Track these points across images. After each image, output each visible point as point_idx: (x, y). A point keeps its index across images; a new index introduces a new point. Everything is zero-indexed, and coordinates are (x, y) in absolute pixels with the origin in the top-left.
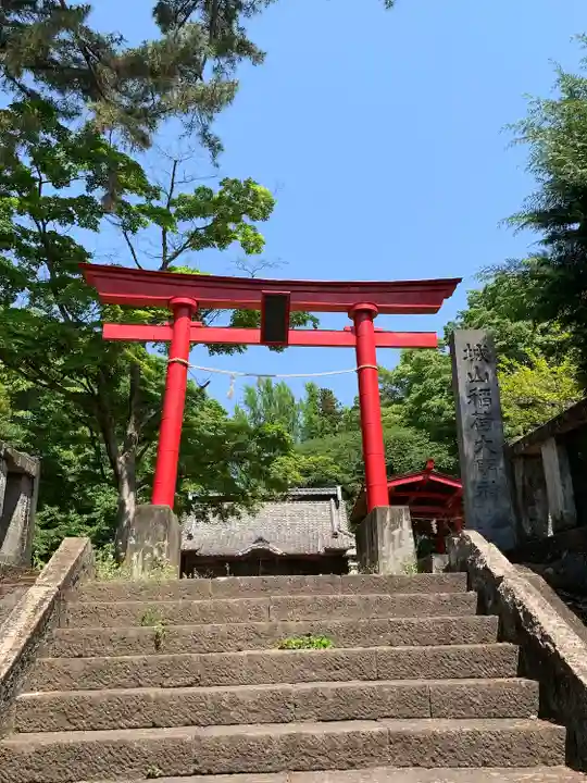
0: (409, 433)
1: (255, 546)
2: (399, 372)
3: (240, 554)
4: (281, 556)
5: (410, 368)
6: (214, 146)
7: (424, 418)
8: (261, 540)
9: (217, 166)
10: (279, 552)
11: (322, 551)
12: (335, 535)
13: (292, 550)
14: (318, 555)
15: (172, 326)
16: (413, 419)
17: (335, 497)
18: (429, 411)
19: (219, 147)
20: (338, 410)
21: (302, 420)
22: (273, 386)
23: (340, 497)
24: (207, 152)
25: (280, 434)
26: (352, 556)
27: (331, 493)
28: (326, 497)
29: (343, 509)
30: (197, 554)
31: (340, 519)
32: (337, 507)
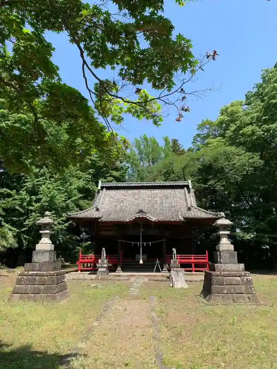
1: (137, 216)
3: (128, 220)
4: (155, 222)
8: (141, 211)
10: (154, 219)
11: (182, 220)
12: (189, 209)
14: (180, 221)
16: (233, 141)
17: (187, 186)
18: (243, 135)
23: (191, 187)
26: (222, 225)
27: (185, 184)
28: (182, 187)
29: (192, 194)
30: (99, 220)
31: (192, 199)
32: (189, 192)
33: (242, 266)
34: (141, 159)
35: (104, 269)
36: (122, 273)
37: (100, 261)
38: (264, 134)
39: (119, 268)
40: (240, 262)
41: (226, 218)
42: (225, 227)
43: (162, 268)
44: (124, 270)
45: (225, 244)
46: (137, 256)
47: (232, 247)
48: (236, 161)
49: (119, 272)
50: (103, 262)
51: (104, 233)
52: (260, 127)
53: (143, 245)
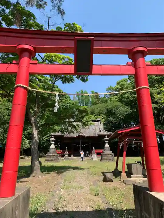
0: (119, 104)
1: (79, 134)
2: (116, 88)
3: (75, 136)
4: (86, 137)
5: (119, 86)
6: (62, 13)
7: (123, 99)
8: (81, 133)
9: (63, 20)
10: (86, 136)
11: (97, 136)
12: (100, 131)
13: (89, 135)
14: (96, 136)
15: (17, 64)
16: (120, 100)
18: (125, 98)
19: (64, 13)
20: (100, 97)
21: (91, 100)
22: (83, 92)
24: (60, 15)
25: (86, 109)
26: (106, 140)
27: (99, 120)
28: (98, 121)
29: (102, 124)
30: (64, 136)
31: (102, 127)
32: (101, 123)
33: (111, 152)
34: (80, 102)
35: (67, 155)
36: (73, 157)
37: (65, 152)
38: (132, 99)
39: (72, 155)
40: (111, 150)
41: (107, 137)
42: (107, 140)
43: (89, 155)
44: (74, 156)
45: (107, 145)
46: (79, 150)
47: (109, 146)
48: (121, 109)
49: (72, 157)
50: (66, 153)
51: (64, 141)
52: (131, 95)
53: (82, 146)
